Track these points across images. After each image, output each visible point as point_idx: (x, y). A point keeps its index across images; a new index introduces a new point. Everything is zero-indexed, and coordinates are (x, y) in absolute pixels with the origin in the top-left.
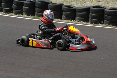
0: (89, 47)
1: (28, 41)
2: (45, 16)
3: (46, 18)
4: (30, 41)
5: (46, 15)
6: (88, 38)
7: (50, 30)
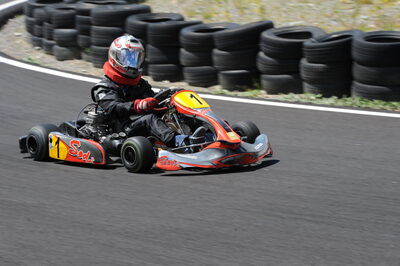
0: (225, 163)
2: (113, 57)
3: (114, 63)
4: (51, 141)
5: (114, 53)
6: (228, 131)
7: (120, 104)
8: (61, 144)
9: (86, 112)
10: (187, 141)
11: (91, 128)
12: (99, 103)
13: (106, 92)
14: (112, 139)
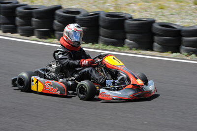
0: (136, 97)
1: (30, 81)
2: (66, 35)
3: (67, 38)
4: (33, 81)
5: (67, 33)
6: (137, 79)
7: (72, 61)
8: (39, 83)
9: (51, 66)
10: (114, 84)
11: (53, 74)
12: (58, 60)
13: (63, 54)
14: (67, 81)
